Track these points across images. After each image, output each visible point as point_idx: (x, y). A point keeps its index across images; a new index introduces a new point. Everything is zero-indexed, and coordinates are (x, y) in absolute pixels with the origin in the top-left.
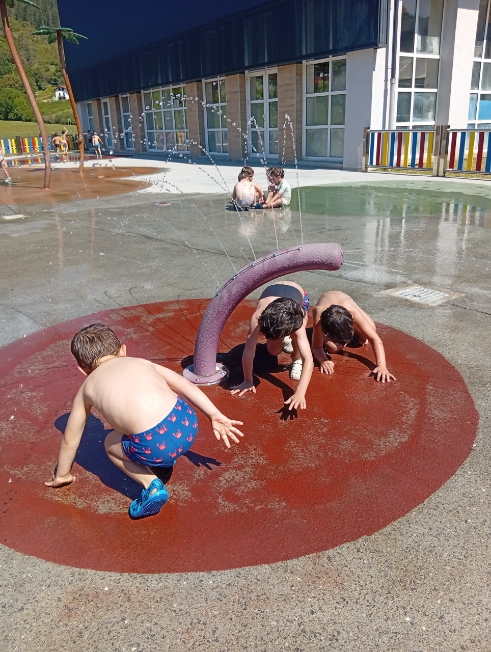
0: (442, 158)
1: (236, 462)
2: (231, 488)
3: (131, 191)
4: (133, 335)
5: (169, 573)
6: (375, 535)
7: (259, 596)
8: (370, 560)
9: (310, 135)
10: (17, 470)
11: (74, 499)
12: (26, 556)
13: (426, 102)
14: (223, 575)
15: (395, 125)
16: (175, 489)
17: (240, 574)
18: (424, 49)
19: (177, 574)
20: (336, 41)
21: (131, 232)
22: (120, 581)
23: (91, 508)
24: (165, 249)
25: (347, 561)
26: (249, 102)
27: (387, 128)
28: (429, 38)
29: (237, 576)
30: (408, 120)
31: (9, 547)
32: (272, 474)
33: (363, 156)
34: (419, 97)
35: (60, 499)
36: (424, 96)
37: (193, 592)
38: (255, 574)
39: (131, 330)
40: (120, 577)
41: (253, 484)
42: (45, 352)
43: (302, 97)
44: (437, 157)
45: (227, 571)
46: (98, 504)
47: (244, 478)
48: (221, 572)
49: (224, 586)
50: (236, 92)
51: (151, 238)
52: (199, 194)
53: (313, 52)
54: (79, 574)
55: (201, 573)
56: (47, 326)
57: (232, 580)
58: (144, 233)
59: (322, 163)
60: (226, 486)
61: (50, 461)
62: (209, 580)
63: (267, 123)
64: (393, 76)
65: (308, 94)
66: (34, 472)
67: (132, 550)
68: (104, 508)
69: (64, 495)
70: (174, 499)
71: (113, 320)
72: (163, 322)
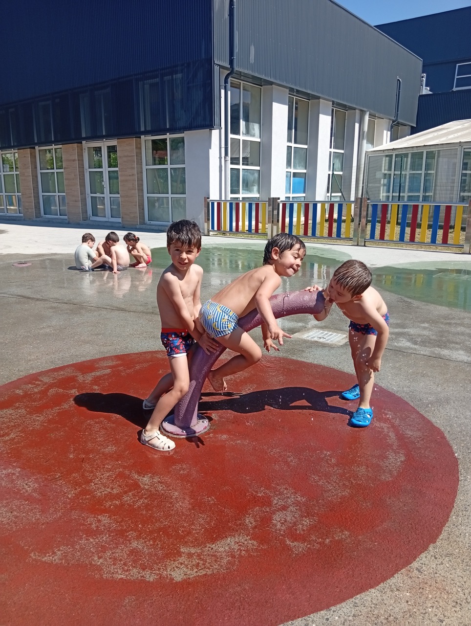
0: (275, 225)
1: (277, 504)
2: (289, 528)
5: (293, 620)
6: (439, 542)
7: (387, 619)
8: (450, 563)
9: (151, 202)
11: (139, 573)
13: (251, 178)
14: (342, 609)
15: (230, 196)
16: (237, 540)
17: (356, 603)
18: (248, 132)
19: (300, 619)
20: (173, 120)
21: (4, 293)
23: (164, 577)
24: (55, 308)
25: (433, 568)
26: (87, 171)
27: (223, 199)
28: (251, 124)
29: (356, 606)
30: (238, 192)
32: (317, 508)
33: (205, 222)
34: (246, 173)
35: (122, 576)
36: (250, 173)
38: (369, 600)
39: (73, 391)
41: (307, 522)
43: (142, 168)
44: (270, 225)
45: (343, 604)
46: (169, 572)
47: (294, 516)
48: (338, 606)
49: (351, 618)
50: (74, 160)
51: (31, 298)
52: (56, 254)
53: (150, 129)
55: (322, 612)
57: (353, 610)
58: (19, 294)
60: (283, 528)
61: (81, 539)
62: (333, 616)
63: (107, 190)
64: (226, 154)
65: (148, 166)
66: (72, 554)
67: (240, 609)
68: (178, 575)
69: (124, 571)
70: (244, 550)
71: (46, 383)
72: (104, 380)
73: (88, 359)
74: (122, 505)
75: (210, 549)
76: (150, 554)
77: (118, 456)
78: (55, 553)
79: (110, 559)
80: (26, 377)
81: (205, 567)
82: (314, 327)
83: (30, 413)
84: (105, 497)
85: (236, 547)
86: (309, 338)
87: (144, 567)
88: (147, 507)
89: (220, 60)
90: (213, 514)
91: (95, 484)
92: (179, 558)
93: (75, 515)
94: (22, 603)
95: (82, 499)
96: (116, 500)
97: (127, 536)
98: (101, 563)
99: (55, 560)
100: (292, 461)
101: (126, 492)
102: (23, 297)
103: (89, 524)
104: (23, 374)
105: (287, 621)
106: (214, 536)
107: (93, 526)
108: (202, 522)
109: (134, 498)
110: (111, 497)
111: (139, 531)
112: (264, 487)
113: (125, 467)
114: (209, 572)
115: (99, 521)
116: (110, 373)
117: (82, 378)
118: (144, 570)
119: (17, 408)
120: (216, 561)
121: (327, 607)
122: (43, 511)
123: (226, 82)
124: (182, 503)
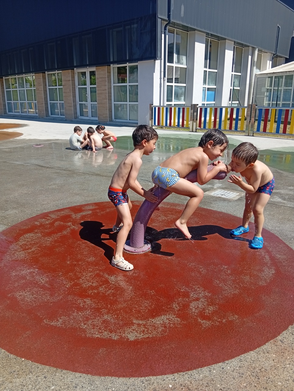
0: (195, 122)
1: (193, 297)
2: (201, 312)
3: (11, 138)
4: (73, 226)
5: (201, 368)
7: (261, 370)
9: (116, 107)
10: (55, 322)
11: (108, 334)
12: (103, 378)
13: (180, 91)
14: (232, 362)
15: (166, 103)
16: (168, 317)
17: (241, 360)
18: (179, 62)
19: (206, 367)
20: (131, 54)
21: (27, 163)
22: (176, 379)
23: (123, 338)
24: (58, 173)
25: (291, 341)
26: (77, 87)
27: (162, 105)
28: (181, 56)
30: (171, 101)
31: (86, 374)
32: (218, 300)
33: (150, 120)
34: (177, 88)
35: (98, 336)
36: (179, 88)
37: (223, 376)
38: (250, 358)
39: (69, 224)
40: (174, 377)
41: (211, 308)
42: (20, 242)
43: (111, 85)
44: (192, 122)
45: (233, 360)
46: (126, 335)
47: (203, 305)
48: (230, 361)
49: (237, 368)
50: (69, 81)
51: (44, 167)
52: (58, 140)
53: (116, 60)
54: (146, 381)
56: (10, 226)
57: (239, 364)
58: (37, 164)
59: (125, 123)
60: (197, 311)
61: (74, 312)
62: (227, 367)
63: (89, 99)
64: (164, 76)
65: (115, 84)
66: (68, 321)
67: (169, 359)
68: (132, 337)
69: (100, 333)
70: (172, 324)
71: (53, 218)
72: (88, 217)
73: (78, 204)
74: (98, 293)
75: (151, 322)
76: (115, 324)
77: (96, 264)
78: (58, 320)
79: (91, 325)
80: (41, 214)
81: (148, 333)
82: (219, 188)
83: (44, 236)
84: (88, 288)
85: (167, 321)
86: (215, 195)
87: (111, 331)
88: (114, 295)
89: (162, 15)
90: (153, 301)
91: (82, 280)
92: (132, 326)
93: (70, 298)
94: (39, 348)
95: (75, 288)
96: (95, 290)
97: (101, 312)
98: (86, 327)
99: (58, 325)
100: (202, 271)
101: (101, 286)
102: (39, 166)
103: (79, 304)
104: (39, 213)
105: (198, 368)
106: (154, 314)
107: (81, 305)
108: (147, 305)
109: (106, 289)
110: (92, 288)
111: (108, 309)
112: (185, 286)
113: (100, 270)
114: (151, 336)
115: (85, 302)
116: (91, 214)
117: (75, 216)
118: (111, 332)
119: (36, 233)
120: (155, 329)
121: (223, 361)
122: (51, 295)
123: (165, 29)
124: (134, 293)
